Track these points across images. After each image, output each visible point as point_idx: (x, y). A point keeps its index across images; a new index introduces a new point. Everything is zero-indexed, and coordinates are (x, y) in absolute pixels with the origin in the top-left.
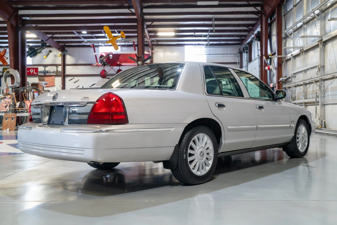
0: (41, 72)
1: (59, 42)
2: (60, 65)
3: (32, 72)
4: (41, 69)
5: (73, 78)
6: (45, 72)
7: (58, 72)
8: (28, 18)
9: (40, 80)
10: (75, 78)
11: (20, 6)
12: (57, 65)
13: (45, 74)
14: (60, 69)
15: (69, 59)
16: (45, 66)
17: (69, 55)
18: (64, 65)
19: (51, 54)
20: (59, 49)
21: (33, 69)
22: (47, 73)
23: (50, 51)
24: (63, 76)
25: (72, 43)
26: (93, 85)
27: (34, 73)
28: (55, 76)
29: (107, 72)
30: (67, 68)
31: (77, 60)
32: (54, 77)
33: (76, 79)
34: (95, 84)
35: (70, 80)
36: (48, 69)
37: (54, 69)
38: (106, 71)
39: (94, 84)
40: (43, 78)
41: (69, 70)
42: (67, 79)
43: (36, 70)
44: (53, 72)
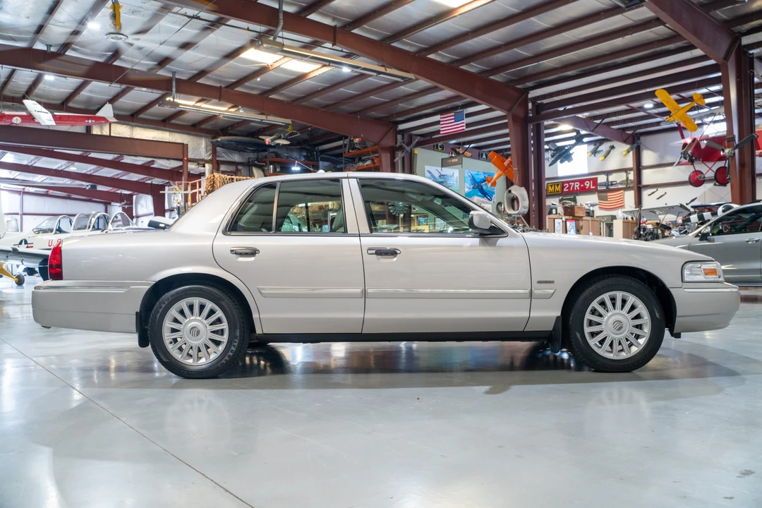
0: (602, 185)
1: (624, 129)
2: (631, 169)
3: (588, 185)
4: (602, 179)
5: (655, 190)
6: (607, 184)
7: (629, 182)
8: (545, 101)
9: (600, 198)
10: (659, 189)
11: (529, 84)
12: (626, 170)
13: (609, 188)
14: (632, 176)
15: (648, 157)
16: (608, 173)
17: (648, 149)
18: (639, 168)
19: (613, 152)
20: (625, 141)
21: (589, 180)
22: (612, 185)
23: (613, 147)
24: (636, 188)
25: (647, 127)
26: (693, 200)
27: (592, 187)
28: (625, 189)
29: (704, 173)
30: (645, 173)
31: (661, 157)
32: (622, 191)
33: (661, 191)
34: (696, 199)
35: (649, 195)
36: (612, 178)
37: (622, 176)
38: (702, 173)
39: (694, 198)
40: (605, 194)
41: (648, 177)
42: (645, 193)
43: (595, 181)
44: (621, 183)
